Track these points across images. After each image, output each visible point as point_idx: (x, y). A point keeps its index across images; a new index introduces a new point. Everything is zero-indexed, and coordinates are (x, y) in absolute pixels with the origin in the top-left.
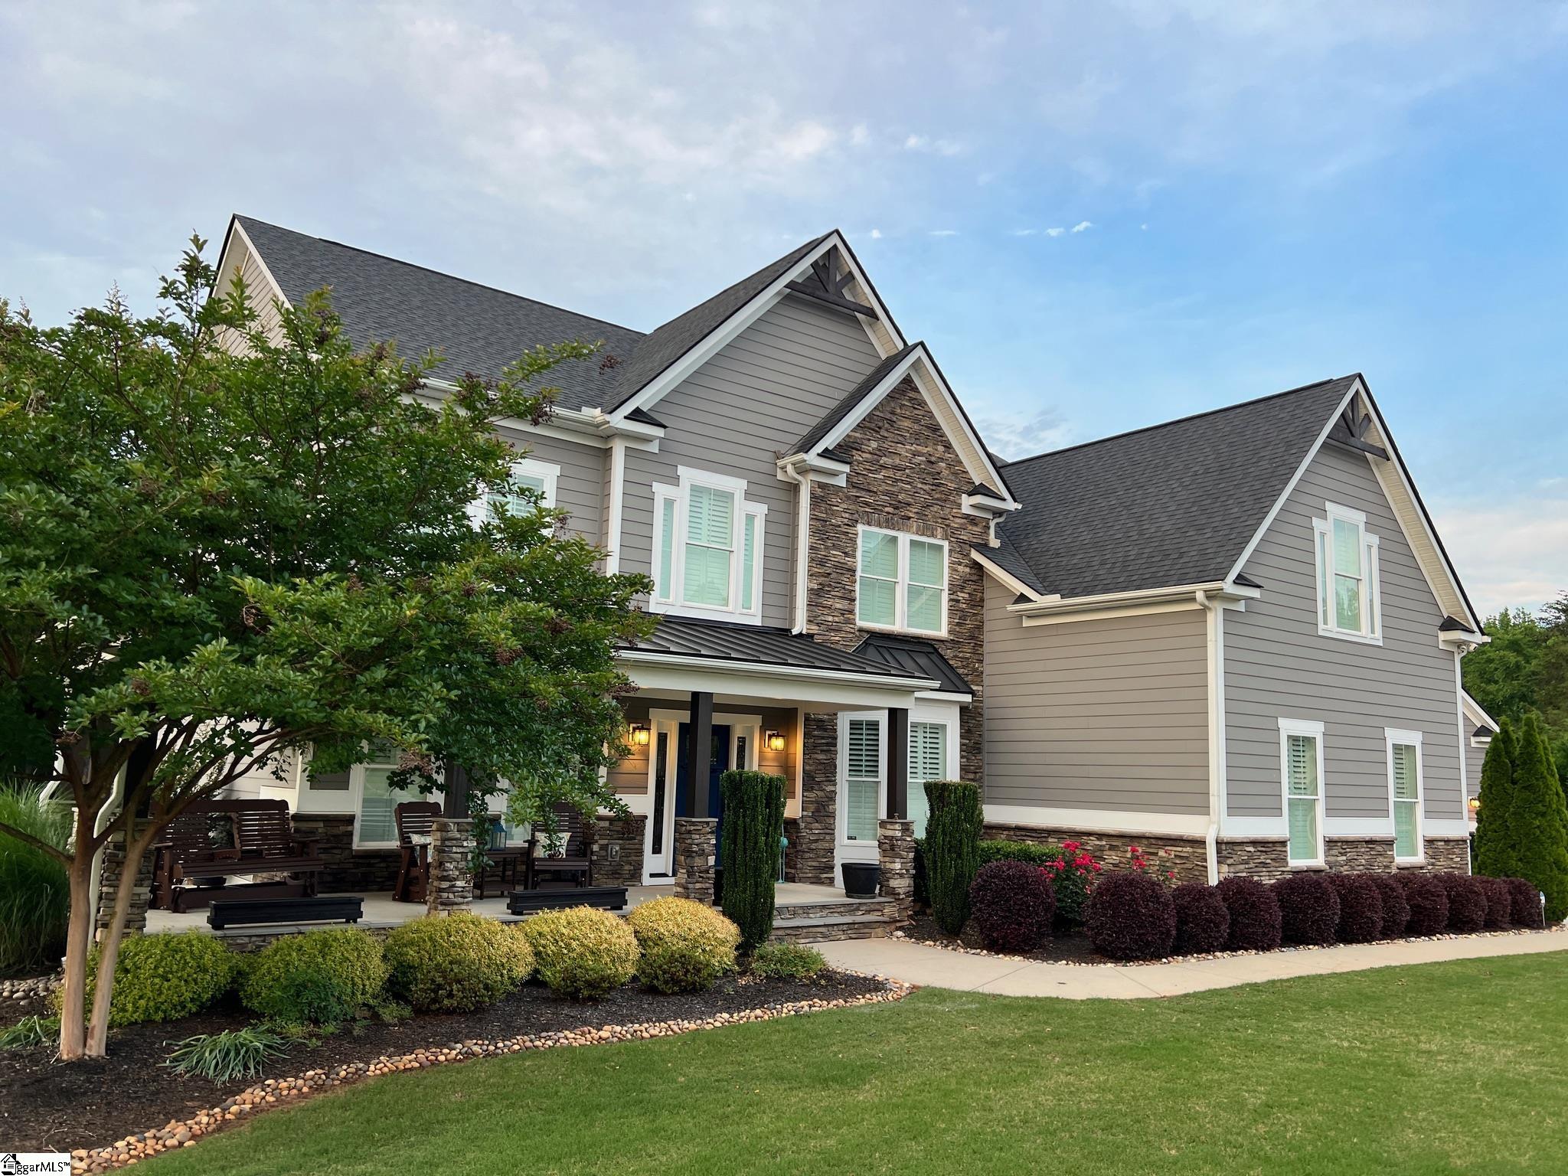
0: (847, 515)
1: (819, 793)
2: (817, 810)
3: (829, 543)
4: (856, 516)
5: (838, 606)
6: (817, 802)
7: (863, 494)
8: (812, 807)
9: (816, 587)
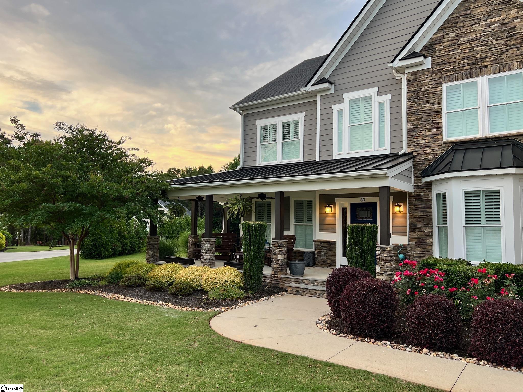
0: (432, 83)
1: (420, 233)
2: (419, 242)
3: (420, 102)
4: (440, 80)
5: (428, 134)
6: (418, 237)
7: (445, 66)
8: (416, 240)
9: (412, 127)
